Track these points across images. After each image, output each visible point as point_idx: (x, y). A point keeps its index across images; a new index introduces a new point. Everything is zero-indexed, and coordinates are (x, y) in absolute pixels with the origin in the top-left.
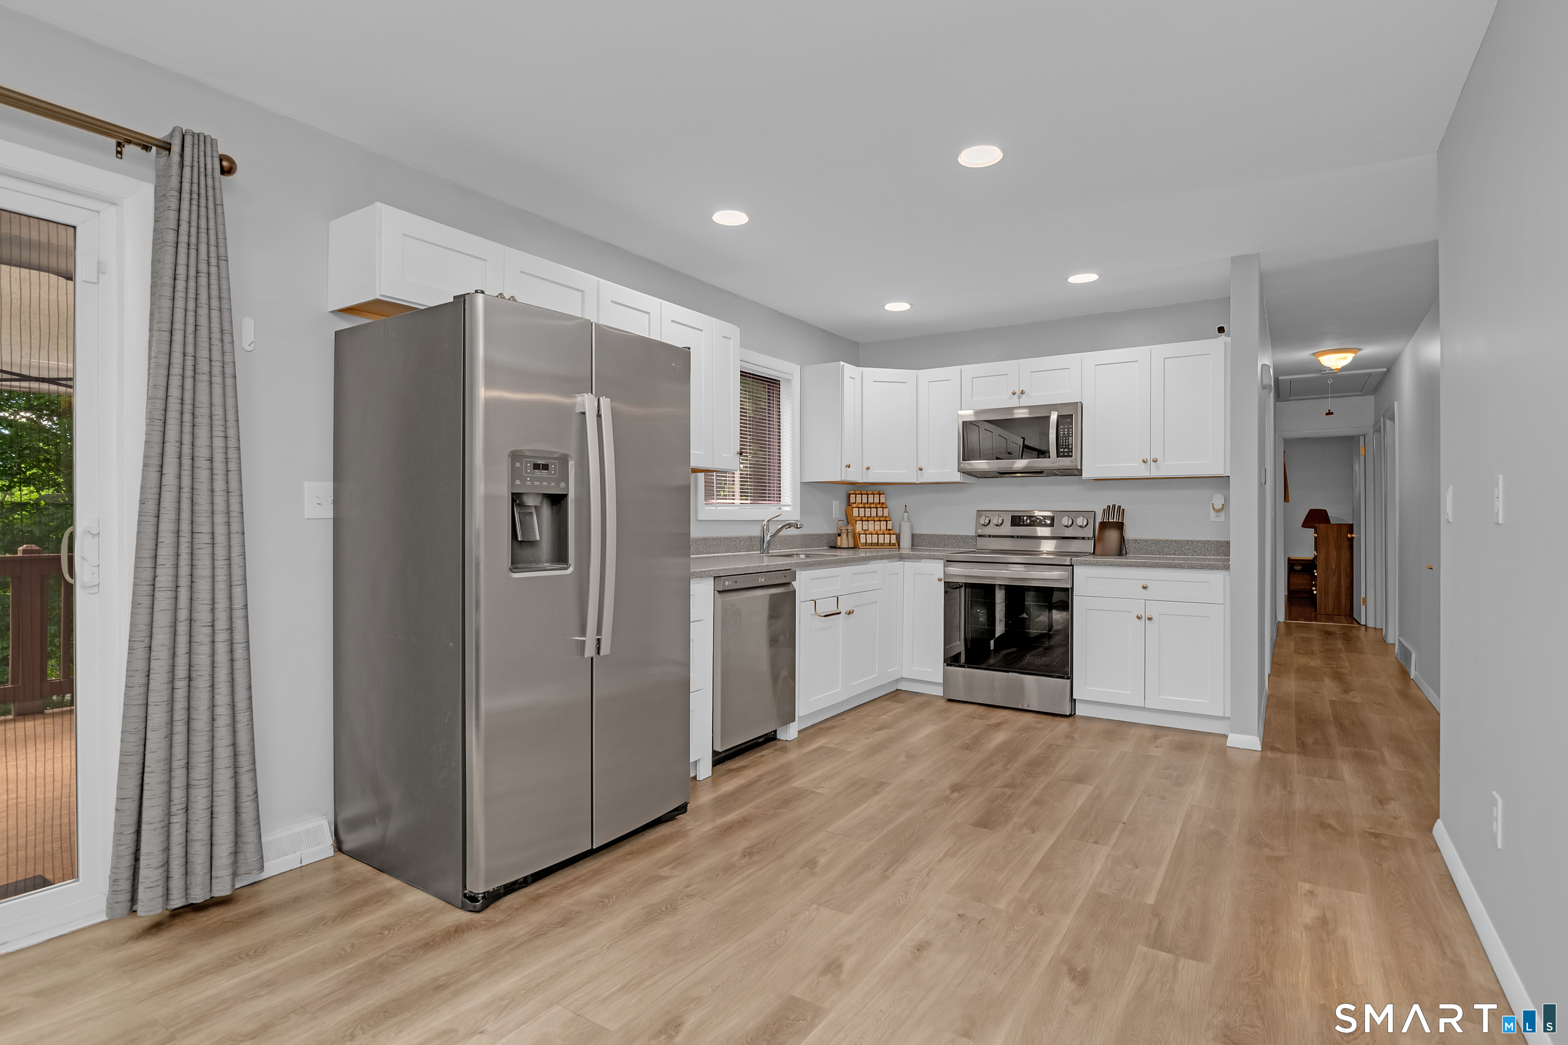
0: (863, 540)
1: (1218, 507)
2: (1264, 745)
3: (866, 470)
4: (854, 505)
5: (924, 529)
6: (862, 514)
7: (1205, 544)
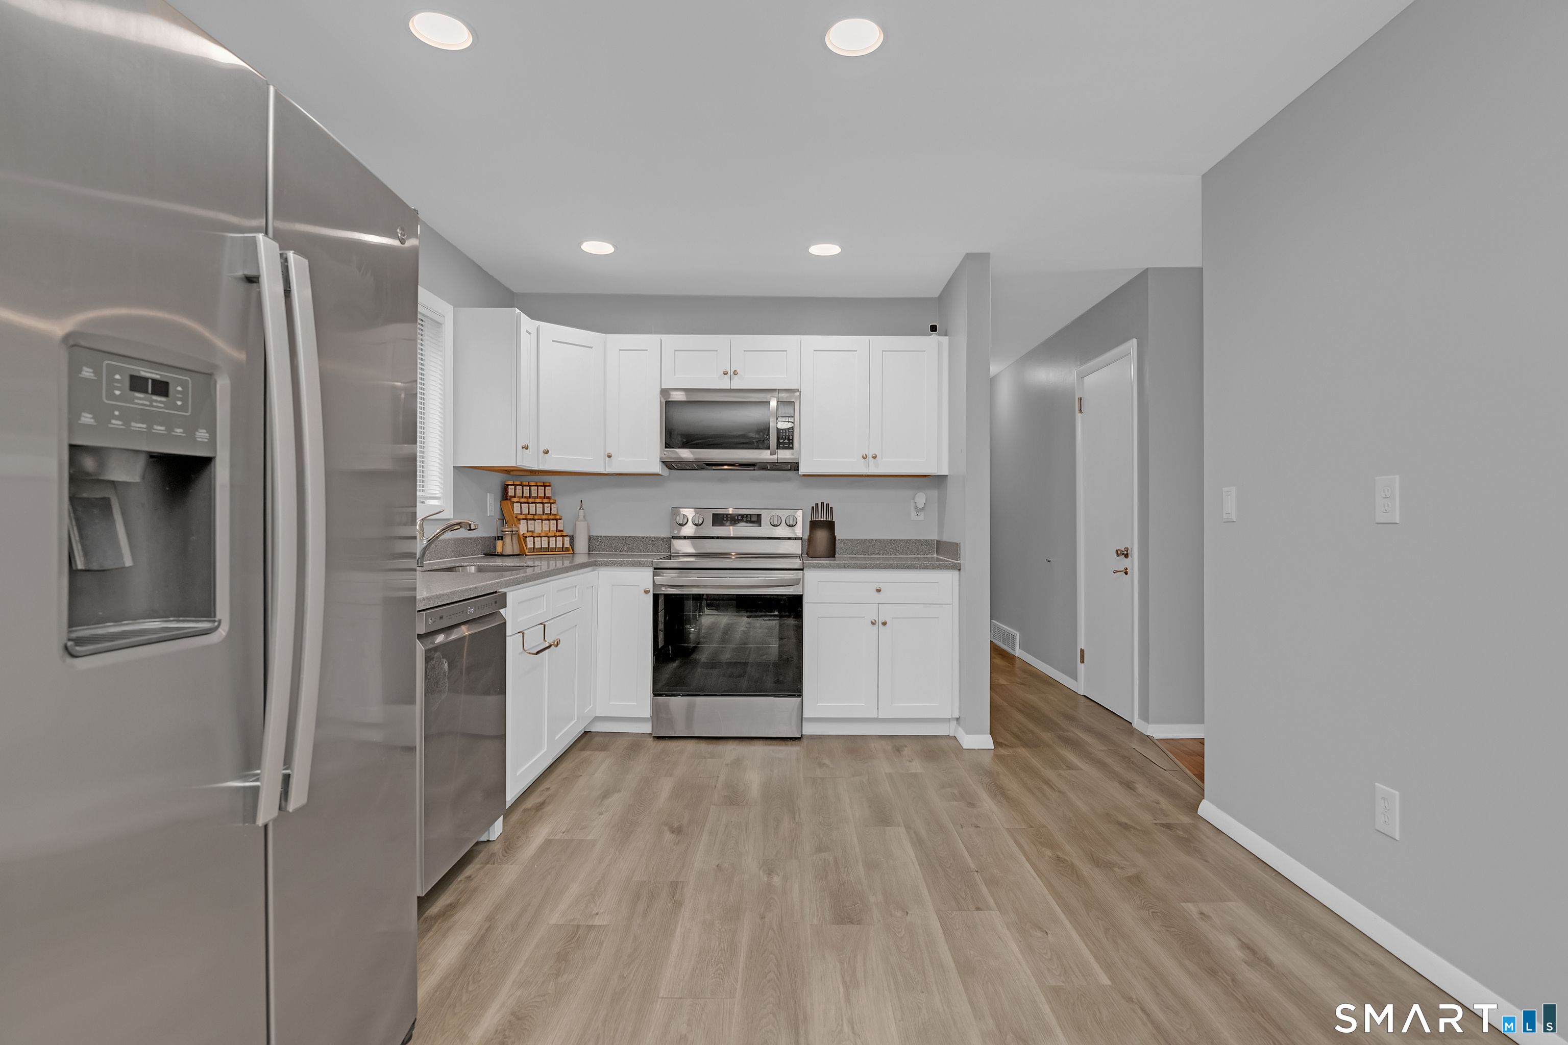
0: (530, 544)
1: (921, 505)
2: (996, 743)
3: (543, 454)
4: (515, 500)
5: (600, 531)
6: (525, 511)
7: (906, 543)
